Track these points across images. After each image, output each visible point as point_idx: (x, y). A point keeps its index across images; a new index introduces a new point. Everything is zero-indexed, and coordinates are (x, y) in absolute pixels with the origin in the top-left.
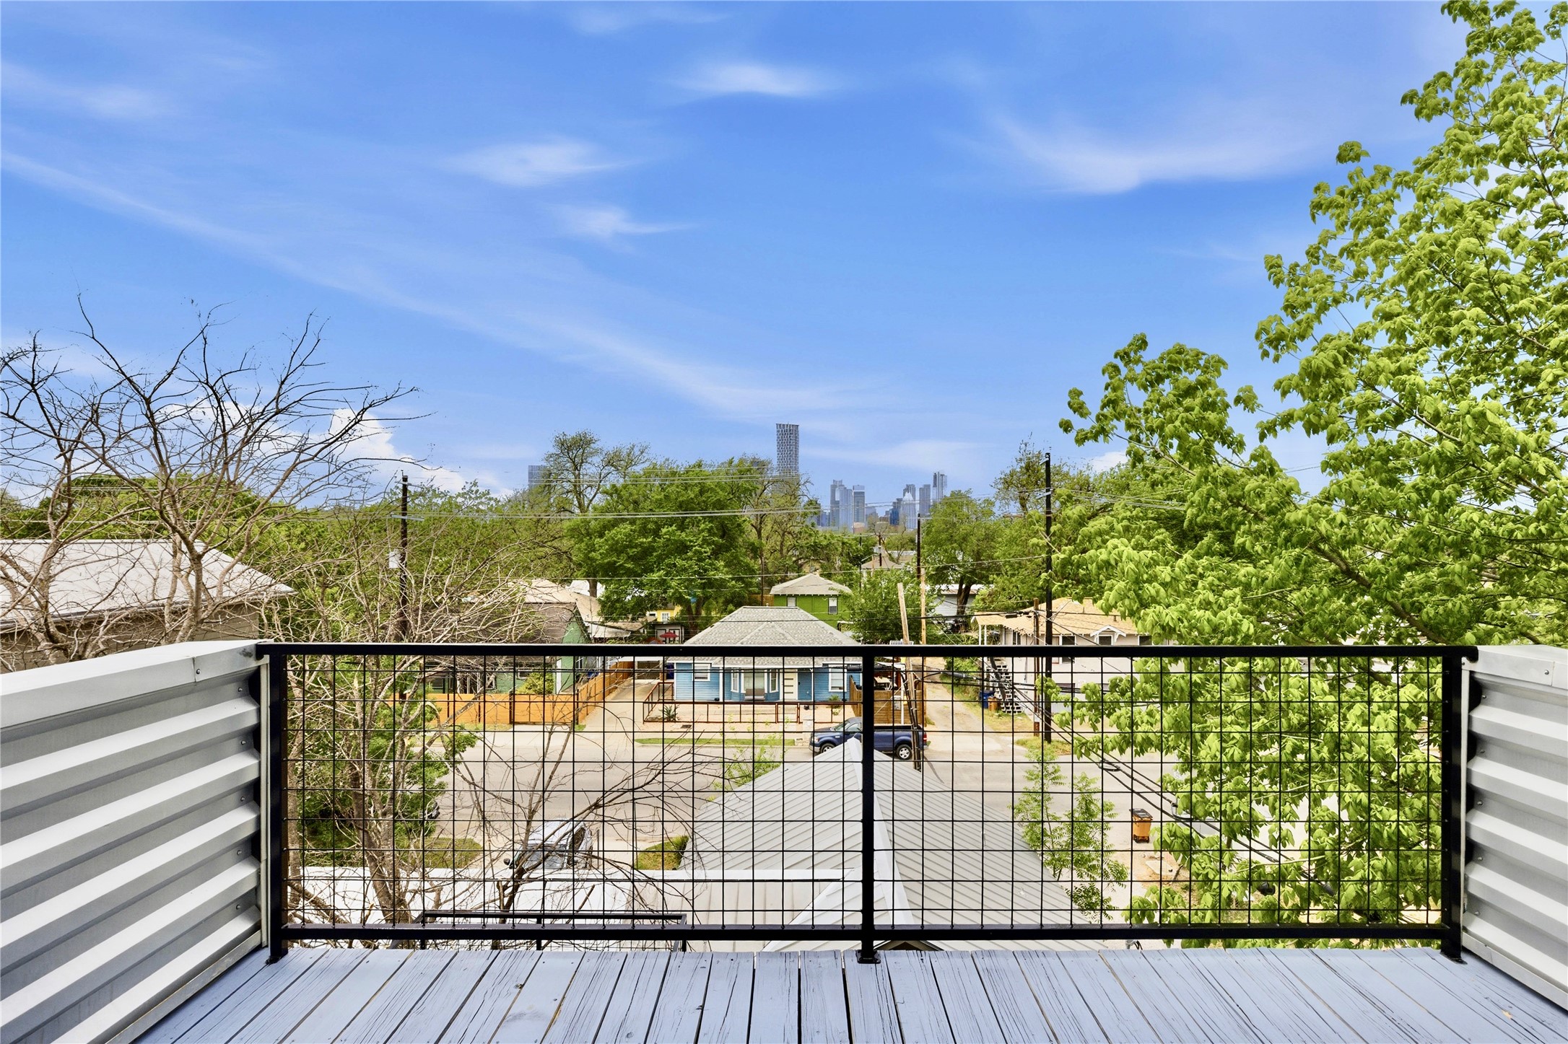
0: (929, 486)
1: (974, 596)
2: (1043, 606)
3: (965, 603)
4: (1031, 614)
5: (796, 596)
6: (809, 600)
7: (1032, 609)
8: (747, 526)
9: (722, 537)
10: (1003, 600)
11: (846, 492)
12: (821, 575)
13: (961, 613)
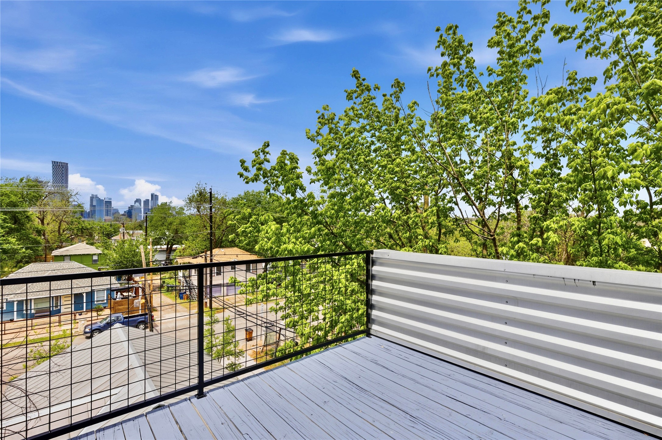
0: (148, 200)
1: (175, 250)
2: (209, 253)
3: (170, 253)
4: (203, 256)
5: (70, 256)
6: (80, 257)
7: (204, 254)
8: (34, 217)
9: (14, 224)
10: (189, 251)
11: (100, 201)
12: (87, 244)
13: (168, 258)
